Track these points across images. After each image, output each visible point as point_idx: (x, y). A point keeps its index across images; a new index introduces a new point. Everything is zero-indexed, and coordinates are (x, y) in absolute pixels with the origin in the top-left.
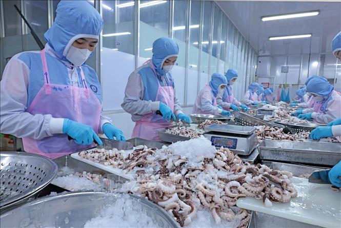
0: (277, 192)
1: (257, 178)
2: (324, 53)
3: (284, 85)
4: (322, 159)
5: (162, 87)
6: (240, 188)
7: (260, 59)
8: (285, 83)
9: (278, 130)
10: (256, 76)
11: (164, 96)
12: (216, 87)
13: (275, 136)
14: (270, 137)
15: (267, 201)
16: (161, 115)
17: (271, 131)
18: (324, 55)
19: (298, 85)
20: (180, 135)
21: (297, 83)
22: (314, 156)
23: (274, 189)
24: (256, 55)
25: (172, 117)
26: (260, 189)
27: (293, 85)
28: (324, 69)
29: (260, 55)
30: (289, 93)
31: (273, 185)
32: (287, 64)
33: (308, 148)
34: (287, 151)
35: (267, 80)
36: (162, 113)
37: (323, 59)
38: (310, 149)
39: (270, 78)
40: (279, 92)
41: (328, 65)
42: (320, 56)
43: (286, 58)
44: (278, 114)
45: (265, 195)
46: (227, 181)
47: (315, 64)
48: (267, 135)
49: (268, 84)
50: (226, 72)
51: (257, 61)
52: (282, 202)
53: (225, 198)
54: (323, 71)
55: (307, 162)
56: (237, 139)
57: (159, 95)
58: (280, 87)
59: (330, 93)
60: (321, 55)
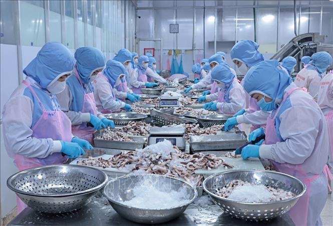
0: (212, 164)
1: (201, 159)
2: (221, 7)
3: (174, 51)
4: (230, 145)
5: (87, 94)
6: (194, 165)
7: (140, 13)
8: (176, 49)
9: (196, 127)
10: (136, 38)
11: (90, 103)
12: (115, 78)
13: (194, 132)
14: (191, 133)
15: (209, 168)
16: (93, 126)
17: (191, 128)
18: (222, 9)
19: (192, 50)
20: (114, 140)
21: (191, 49)
22: (225, 144)
23: (210, 163)
24: (134, 8)
25: (102, 126)
26: (204, 164)
27: (186, 50)
28: (223, 24)
29: (138, 6)
30: (181, 61)
31: (209, 162)
32: (176, 18)
33: (220, 139)
34: (209, 143)
35: (150, 45)
36: (93, 124)
37: (220, 14)
38: (222, 140)
39: (155, 41)
40: (168, 61)
41: (227, 19)
42: (216, 10)
43: (175, 12)
44: (182, 102)
45: (206, 167)
46: (185, 164)
47: (211, 20)
48: (189, 132)
49: (154, 49)
50: (117, 53)
51: (136, 16)
52: (215, 168)
53: (188, 171)
54: (222, 26)
55: (221, 149)
56: (175, 139)
57: (85, 103)
58: (169, 54)
59: (232, 81)
60: (218, 9)
